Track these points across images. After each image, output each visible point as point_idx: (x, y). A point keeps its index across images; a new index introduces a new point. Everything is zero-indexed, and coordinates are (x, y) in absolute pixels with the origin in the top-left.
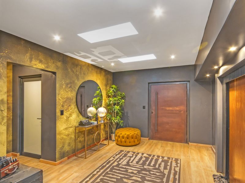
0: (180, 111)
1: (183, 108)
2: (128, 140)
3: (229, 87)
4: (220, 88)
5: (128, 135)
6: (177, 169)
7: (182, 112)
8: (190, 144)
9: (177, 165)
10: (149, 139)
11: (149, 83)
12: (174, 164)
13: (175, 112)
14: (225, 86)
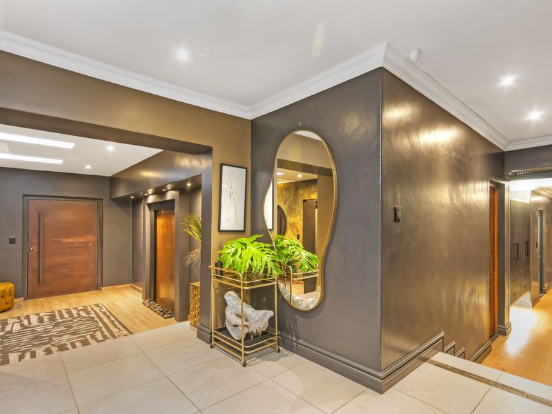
0: (87, 243)
1: (92, 238)
2: (3, 299)
3: (156, 214)
4: (146, 215)
5: (4, 291)
6: (105, 310)
7: (91, 244)
8: (103, 288)
9: (100, 307)
10: (25, 300)
11: (24, 195)
12: (96, 309)
13: (78, 245)
14: (153, 213)
